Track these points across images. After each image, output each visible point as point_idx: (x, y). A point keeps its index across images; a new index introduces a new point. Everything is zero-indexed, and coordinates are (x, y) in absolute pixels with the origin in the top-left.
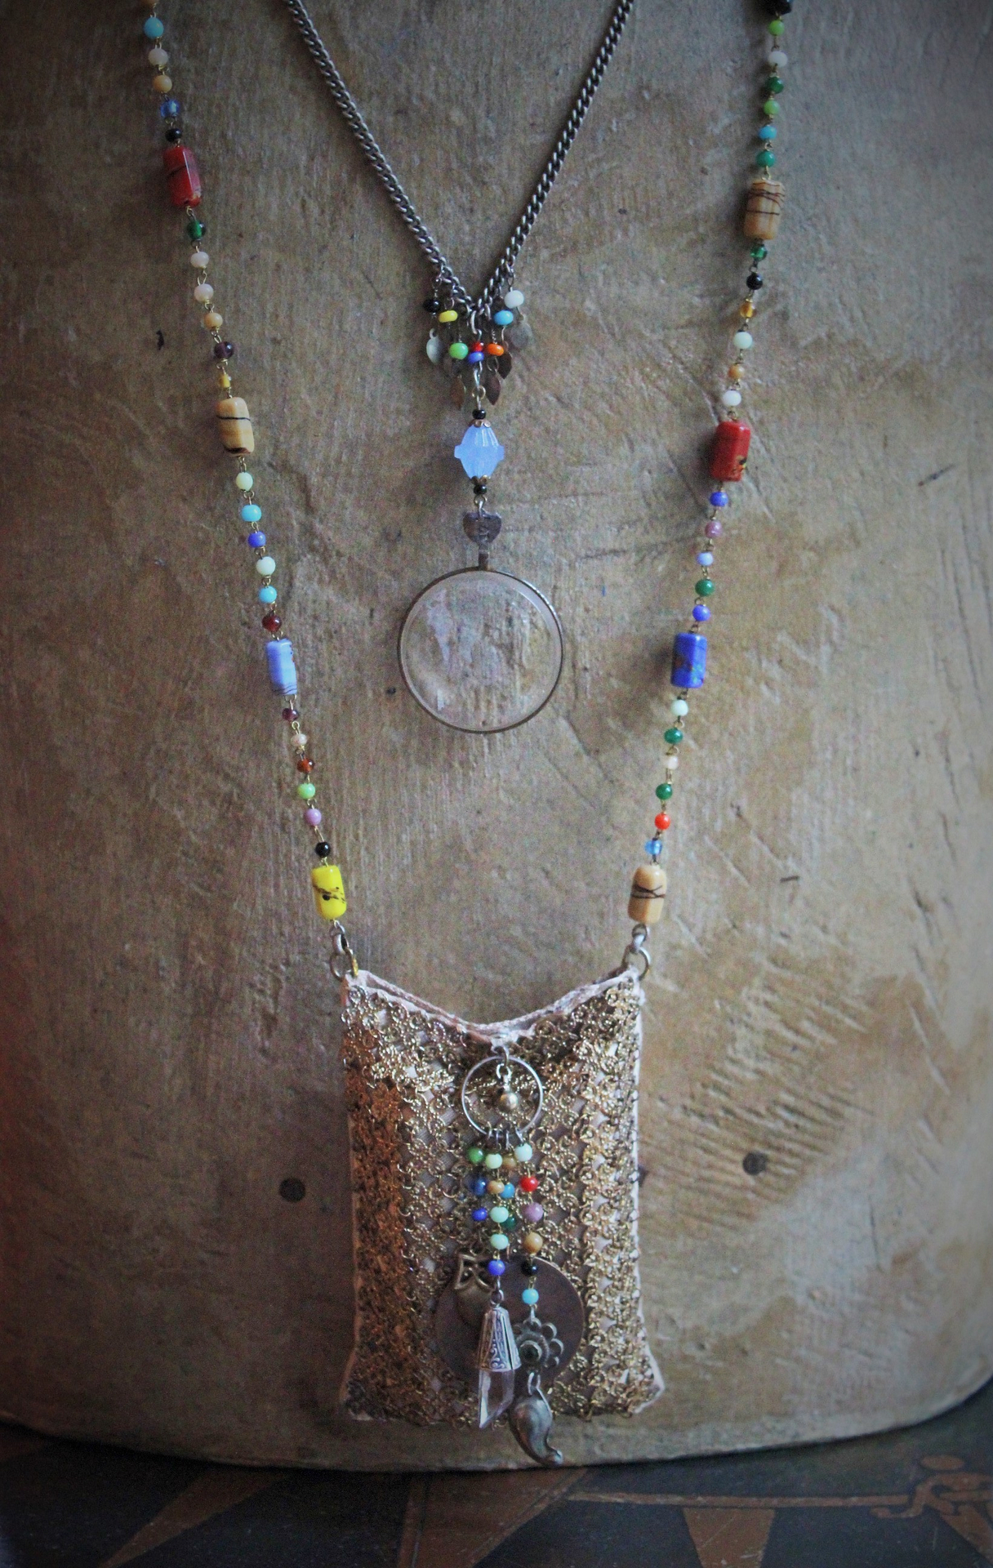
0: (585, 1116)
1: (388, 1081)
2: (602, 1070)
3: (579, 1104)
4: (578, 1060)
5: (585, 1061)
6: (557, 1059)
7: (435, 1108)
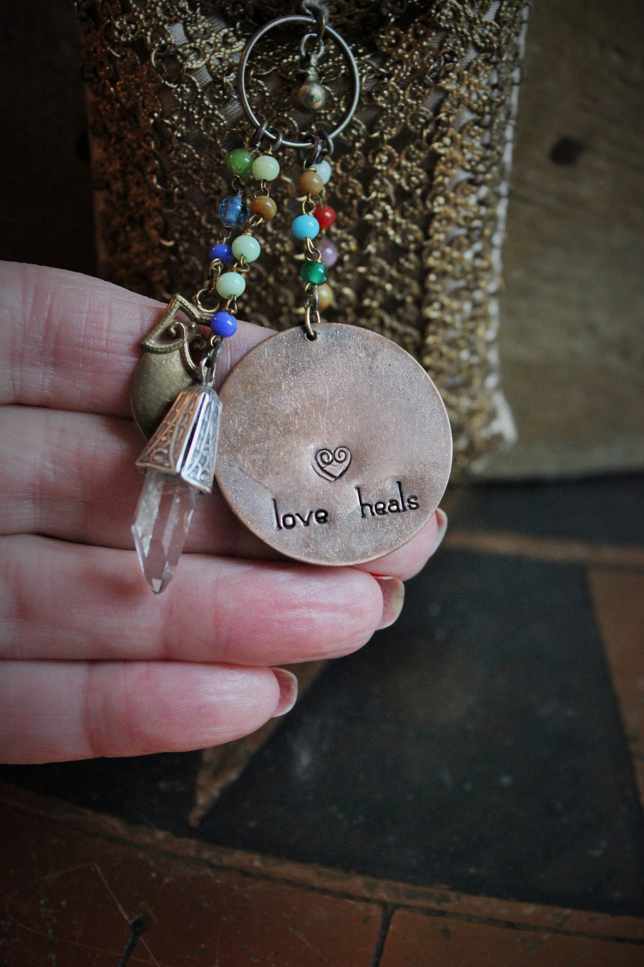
0: (442, 116)
1: (140, 47)
2: (475, 45)
3: (433, 98)
4: (438, 29)
5: (449, 30)
6: (403, 23)
7: (213, 101)
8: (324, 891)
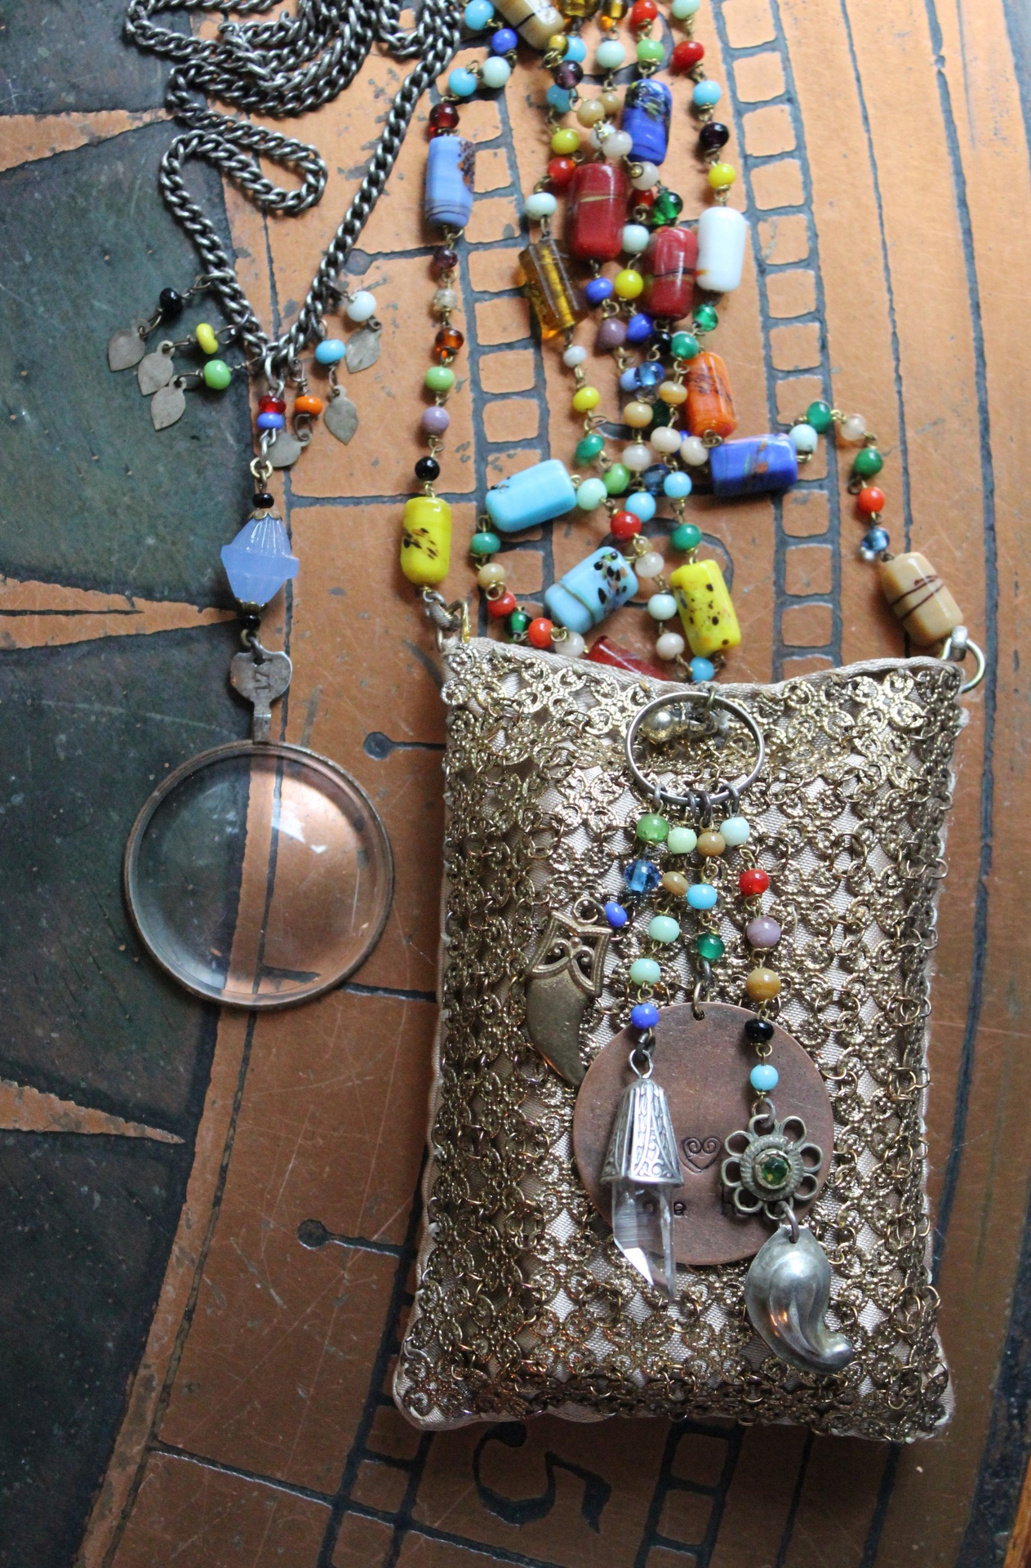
8: (125, 1515)
